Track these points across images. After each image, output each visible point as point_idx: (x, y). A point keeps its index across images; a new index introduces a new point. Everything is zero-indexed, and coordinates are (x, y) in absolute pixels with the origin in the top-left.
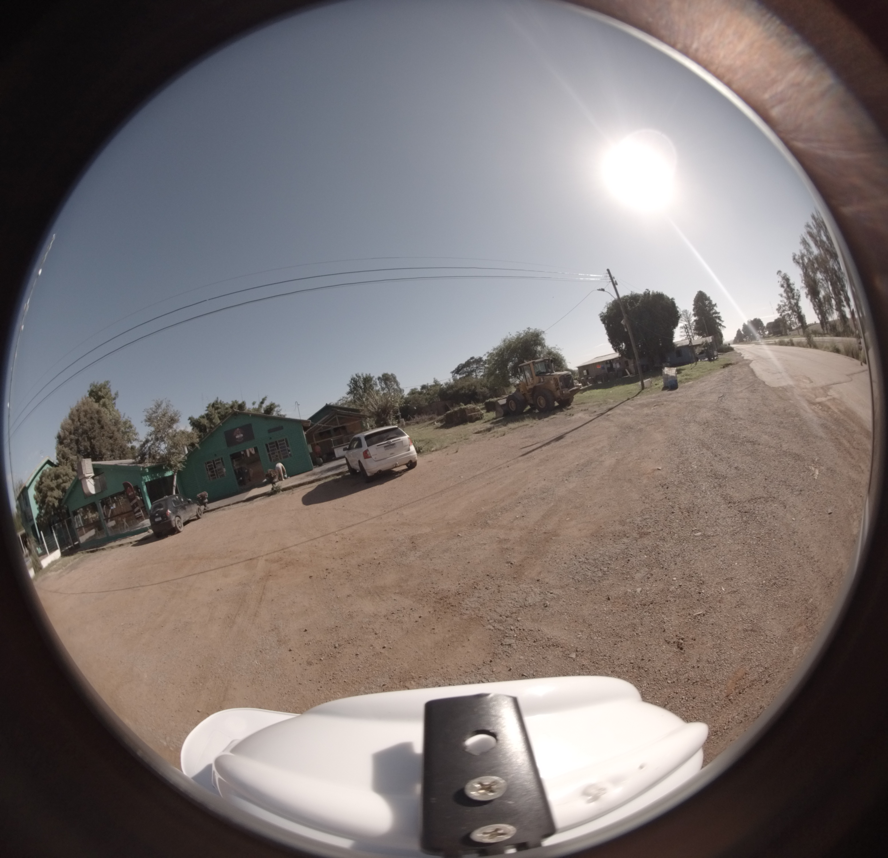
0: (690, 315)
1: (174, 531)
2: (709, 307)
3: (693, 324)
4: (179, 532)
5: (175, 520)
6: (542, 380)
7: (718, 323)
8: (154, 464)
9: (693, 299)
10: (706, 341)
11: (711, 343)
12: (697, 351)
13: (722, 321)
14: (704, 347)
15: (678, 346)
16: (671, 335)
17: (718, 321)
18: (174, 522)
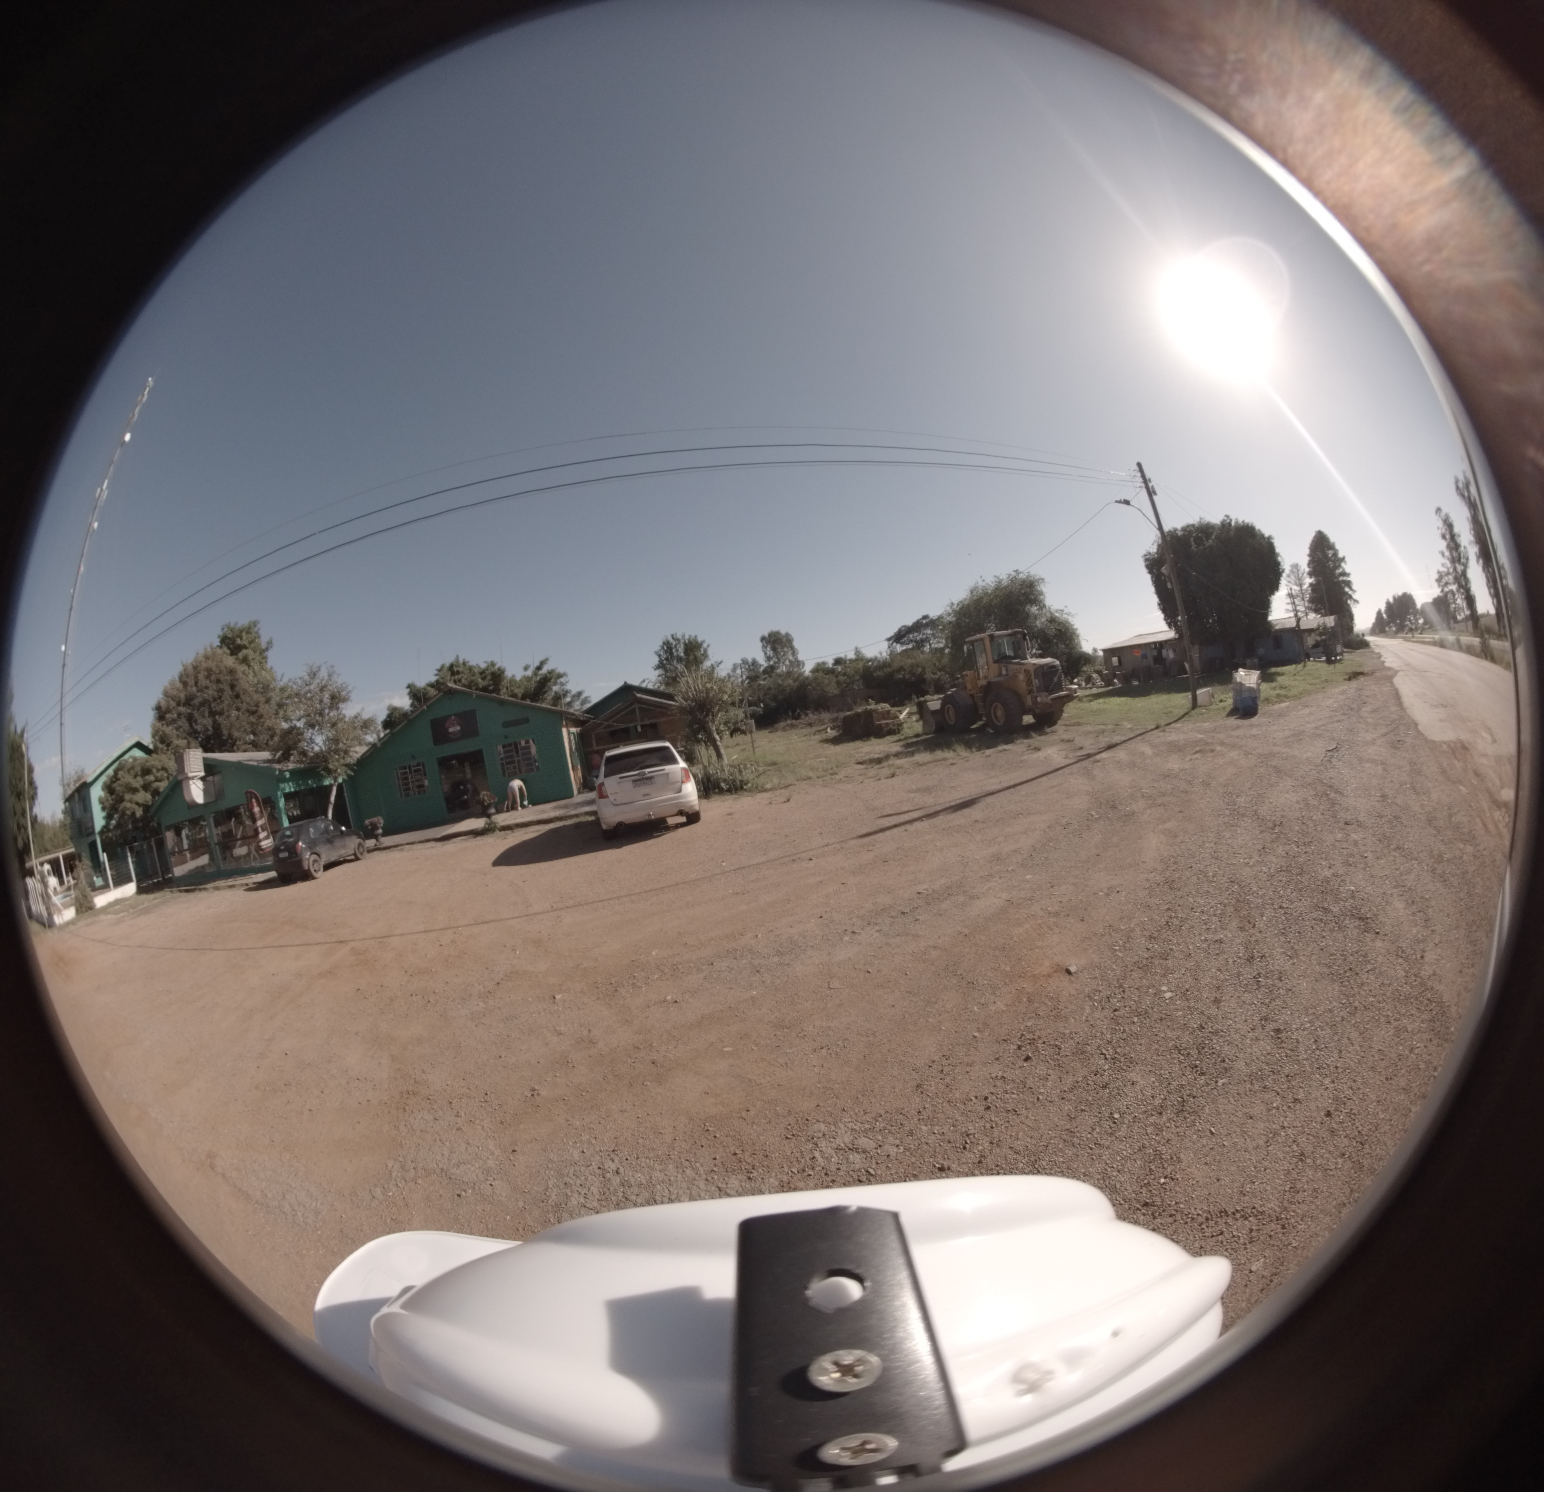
0: (1303, 574)
1: (306, 876)
2: (1334, 562)
3: (1307, 590)
4: (314, 878)
5: (308, 860)
6: (1004, 672)
7: (1347, 593)
8: (302, 766)
9: (1308, 545)
10: (1324, 623)
11: (1332, 628)
12: (1310, 641)
13: (1354, 591)
14: (1321, 634)
15: (1277, 627)
16: (1266, 606)
17: (1347, 589)
18: (307, 862)
